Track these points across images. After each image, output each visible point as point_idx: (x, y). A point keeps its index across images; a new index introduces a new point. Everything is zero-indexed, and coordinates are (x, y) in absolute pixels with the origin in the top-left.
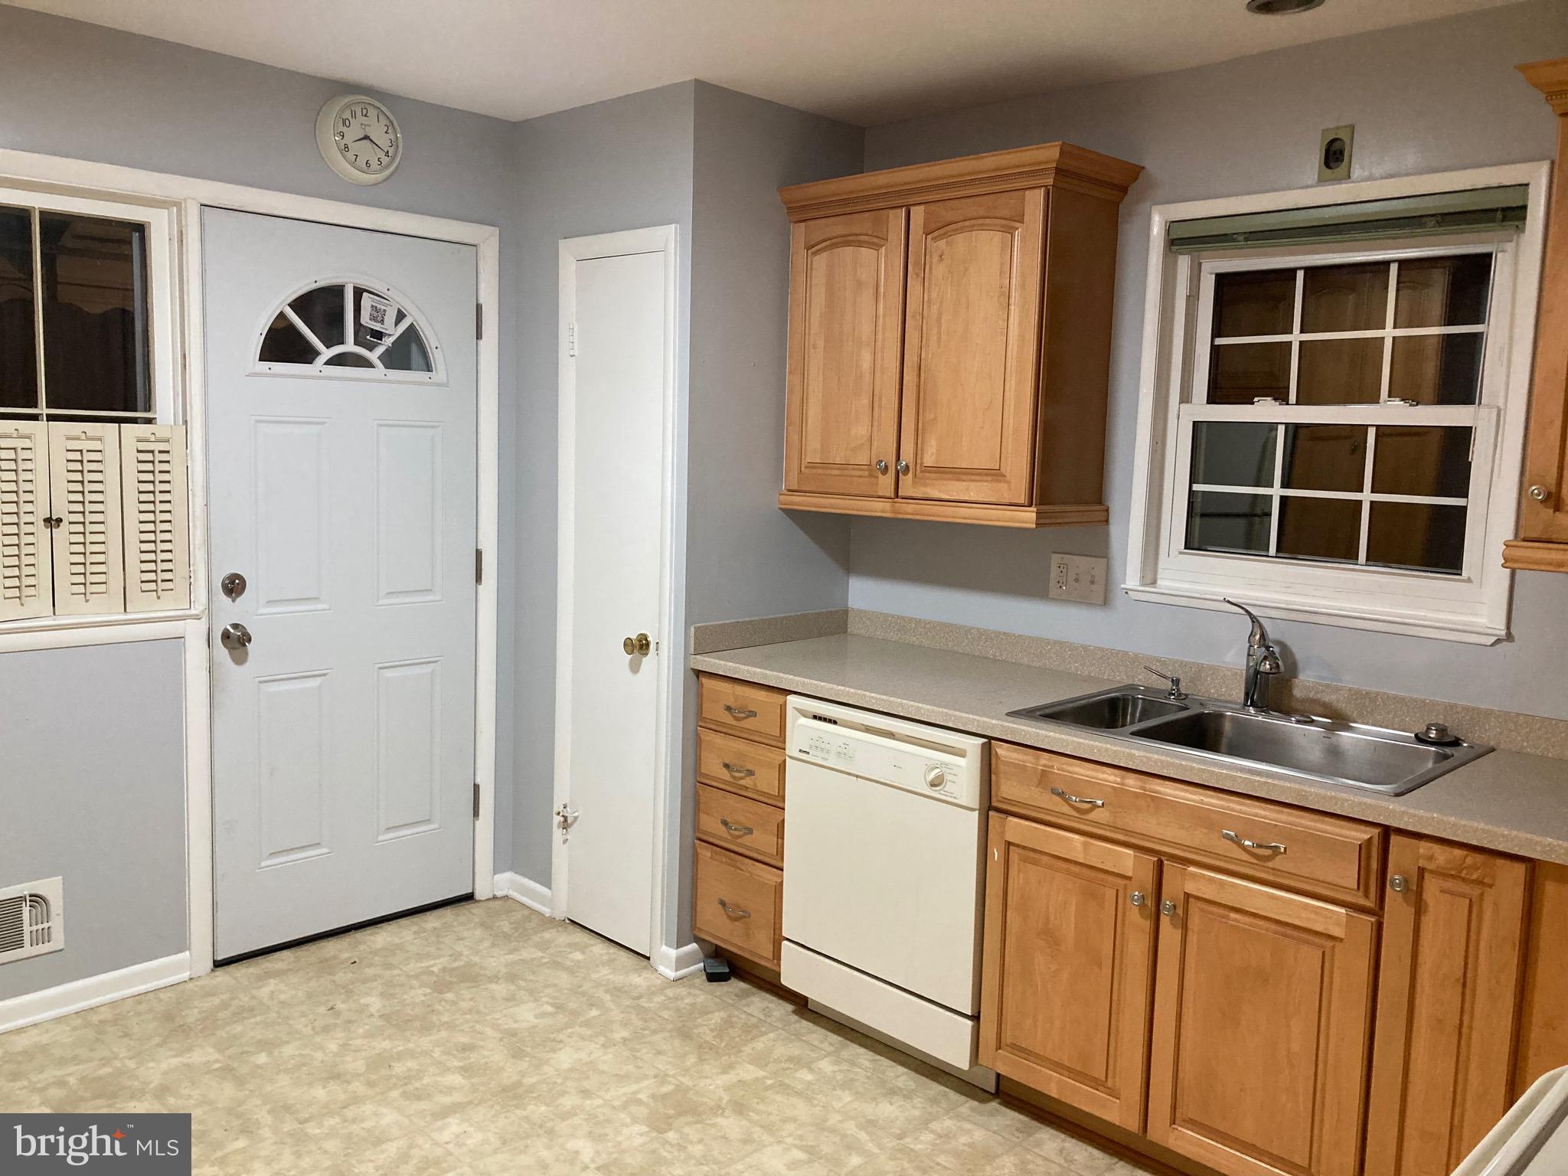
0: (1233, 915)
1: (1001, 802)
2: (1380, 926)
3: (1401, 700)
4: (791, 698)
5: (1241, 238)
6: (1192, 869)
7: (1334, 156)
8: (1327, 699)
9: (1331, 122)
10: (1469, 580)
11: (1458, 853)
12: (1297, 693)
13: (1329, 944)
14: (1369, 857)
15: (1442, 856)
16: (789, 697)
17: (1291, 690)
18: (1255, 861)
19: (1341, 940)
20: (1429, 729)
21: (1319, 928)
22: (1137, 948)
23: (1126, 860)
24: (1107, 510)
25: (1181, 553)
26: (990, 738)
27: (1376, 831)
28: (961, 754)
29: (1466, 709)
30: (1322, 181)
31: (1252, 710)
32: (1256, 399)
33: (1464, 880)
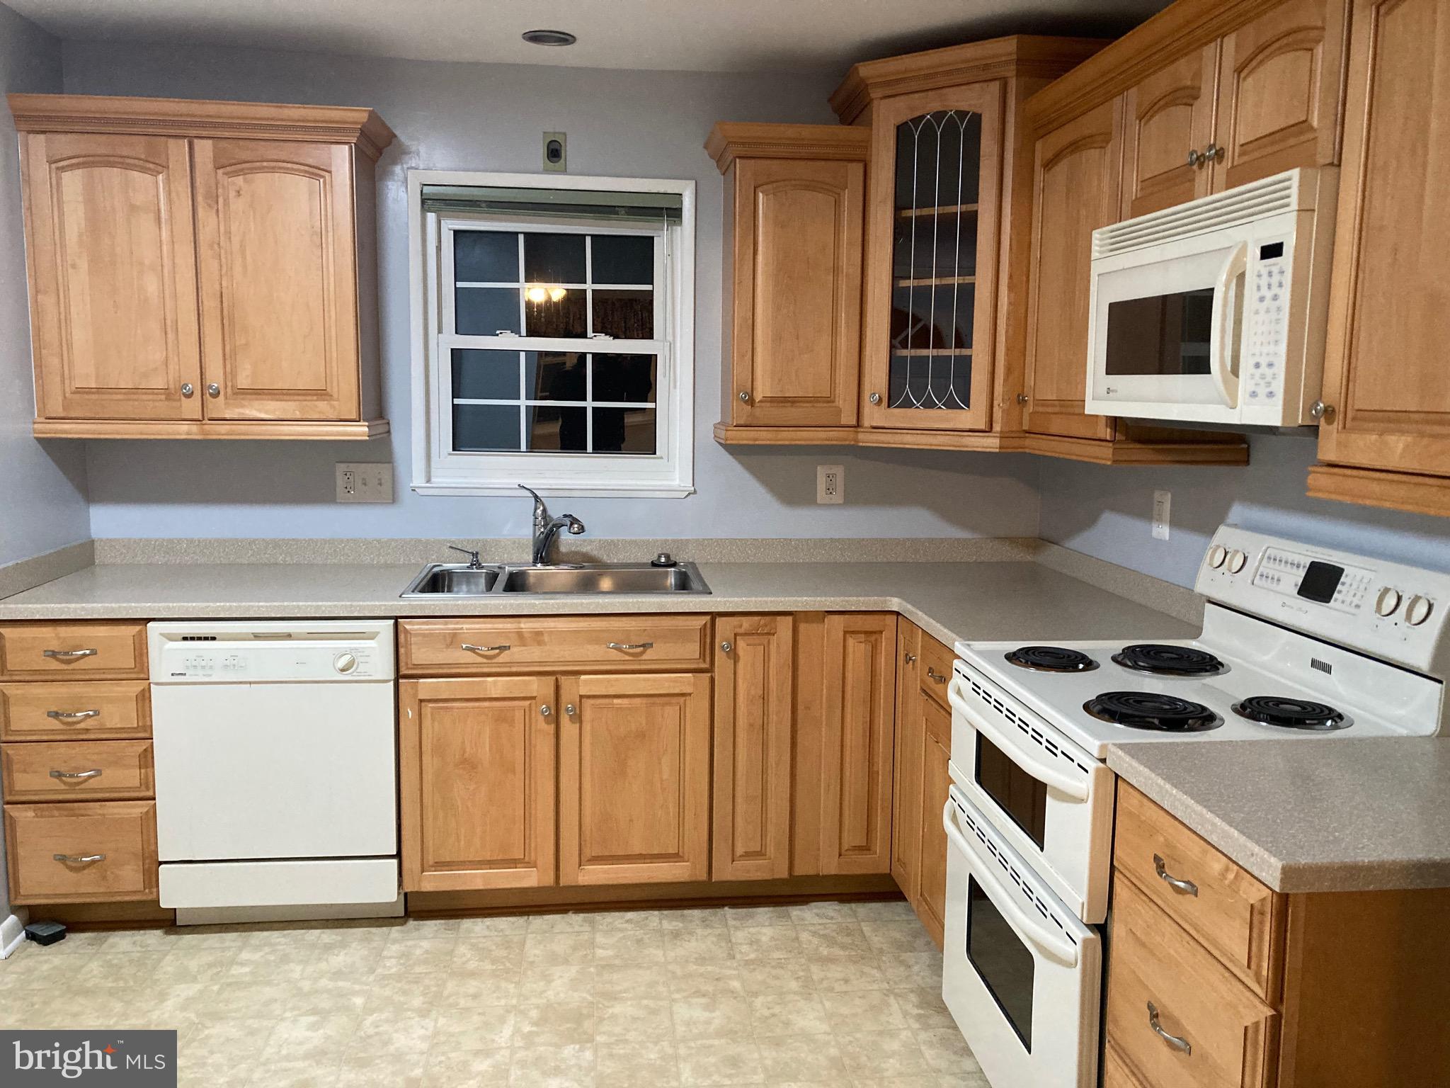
0: (616, 701)
1: (411, 669)
2: (712, 680)
3: (634, 542)
4: (150, 625)
5: (484, 205)
6: (583, 677)
7: (554, 152)
8: (584, 550)
9: (555, 125)
10: (661, 458)
11: (756, 618)
12: (563, 549)
13: (682, 700)
14: (705, 635)
15: (746, 623)
16: (149, 625)
17: (558, 548)
18: (631, 658)
19: (690, 694)
20: (660, 557)
21: (677, 691)
22: (544, 749)
23: (535, 686)
24: (388, 423)
25: (450, 454)
26: (396, 618)
27: (708, 618)
28: (371, 636)
29: (674, 541)
30: (547, 171)
31: (539, 565)
32: (498, 332)
33: (758, 634)
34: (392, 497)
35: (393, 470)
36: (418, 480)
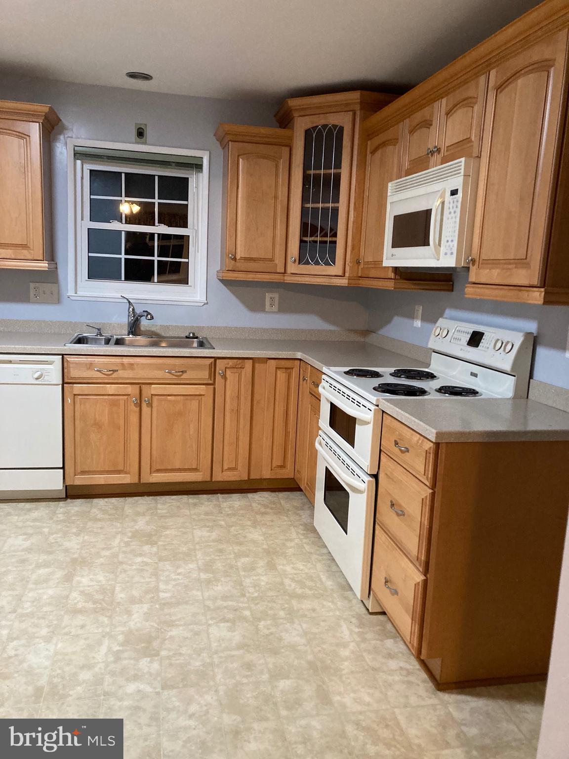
0: (169, 397)
1: (70, 379)
2: (214, 389)
3: (178, 327)
5: (105, 158)
6: (153, 386)
7: (140, 134)
8: (153, 330)
9: (141, 121)
10: (191, 286)
11: (235, 361)
12: (142, 329)
13: (200, 397)
14: (211, 368)
15: (231, 362)
17: (140, 329)
18: (176, 377)
19: (204, 395)
20: (190, 334)
21: (198, 393)
22: (134, 419)
23: (129, 389)
24: (56, 264)
25: (86, 281)
26: (63, 355)
27: (213, 360)
28: (51, 363)
30: (137, 143)
31: (131, 336)
32: (111, 221)
33: (236, 368)
34: (58, 301)
35: (58, 286)
36: (71, 293)
